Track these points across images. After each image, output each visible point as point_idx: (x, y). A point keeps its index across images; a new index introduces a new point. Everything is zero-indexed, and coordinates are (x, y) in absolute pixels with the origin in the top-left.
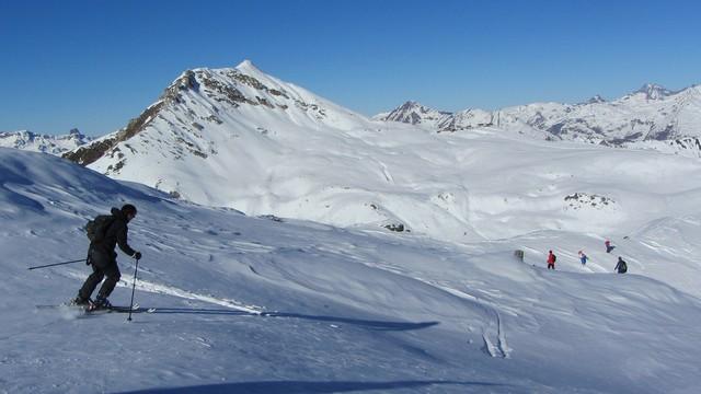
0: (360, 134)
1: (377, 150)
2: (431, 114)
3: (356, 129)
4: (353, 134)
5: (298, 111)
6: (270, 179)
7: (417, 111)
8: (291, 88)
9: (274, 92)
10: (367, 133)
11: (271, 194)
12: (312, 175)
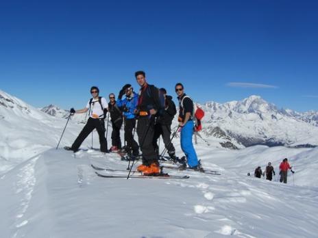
0: (45, 122)
1: (53, 129)
2: (60, 111)
3: (44, 119)
4: (43, 121)
5: (18, 110)
6: (7, 139)
7: (55, 109)
8: (15, 99)
9: (7, 100)
10: (49, 122)
11: (9, 146)
12: (27, 139)
